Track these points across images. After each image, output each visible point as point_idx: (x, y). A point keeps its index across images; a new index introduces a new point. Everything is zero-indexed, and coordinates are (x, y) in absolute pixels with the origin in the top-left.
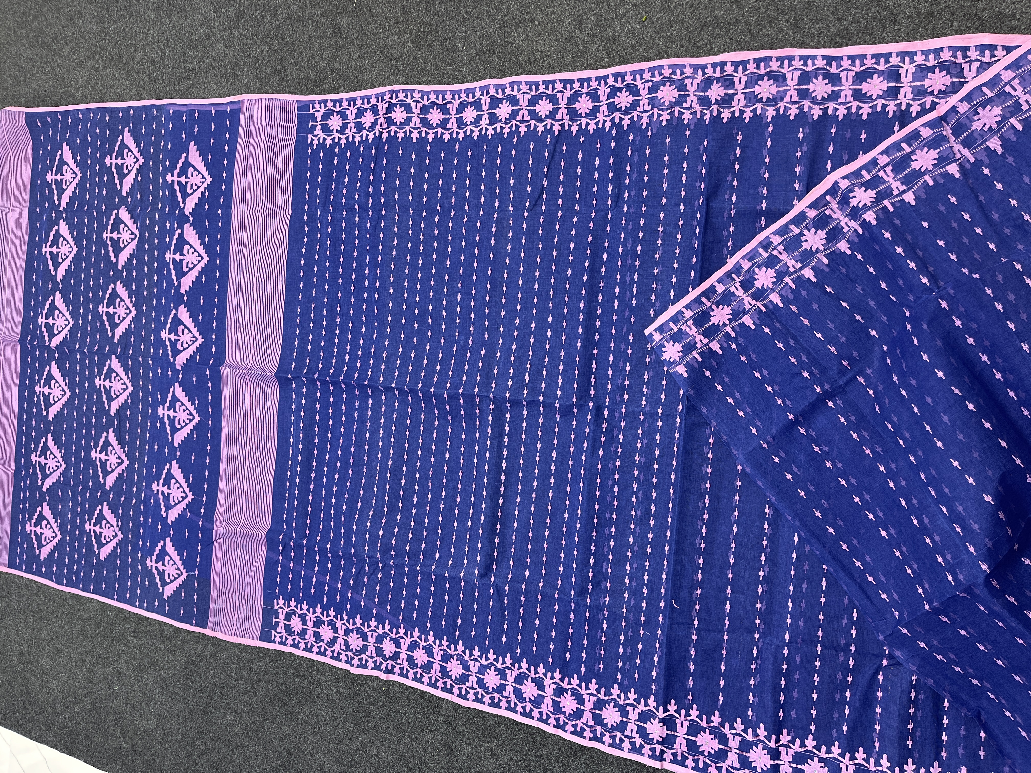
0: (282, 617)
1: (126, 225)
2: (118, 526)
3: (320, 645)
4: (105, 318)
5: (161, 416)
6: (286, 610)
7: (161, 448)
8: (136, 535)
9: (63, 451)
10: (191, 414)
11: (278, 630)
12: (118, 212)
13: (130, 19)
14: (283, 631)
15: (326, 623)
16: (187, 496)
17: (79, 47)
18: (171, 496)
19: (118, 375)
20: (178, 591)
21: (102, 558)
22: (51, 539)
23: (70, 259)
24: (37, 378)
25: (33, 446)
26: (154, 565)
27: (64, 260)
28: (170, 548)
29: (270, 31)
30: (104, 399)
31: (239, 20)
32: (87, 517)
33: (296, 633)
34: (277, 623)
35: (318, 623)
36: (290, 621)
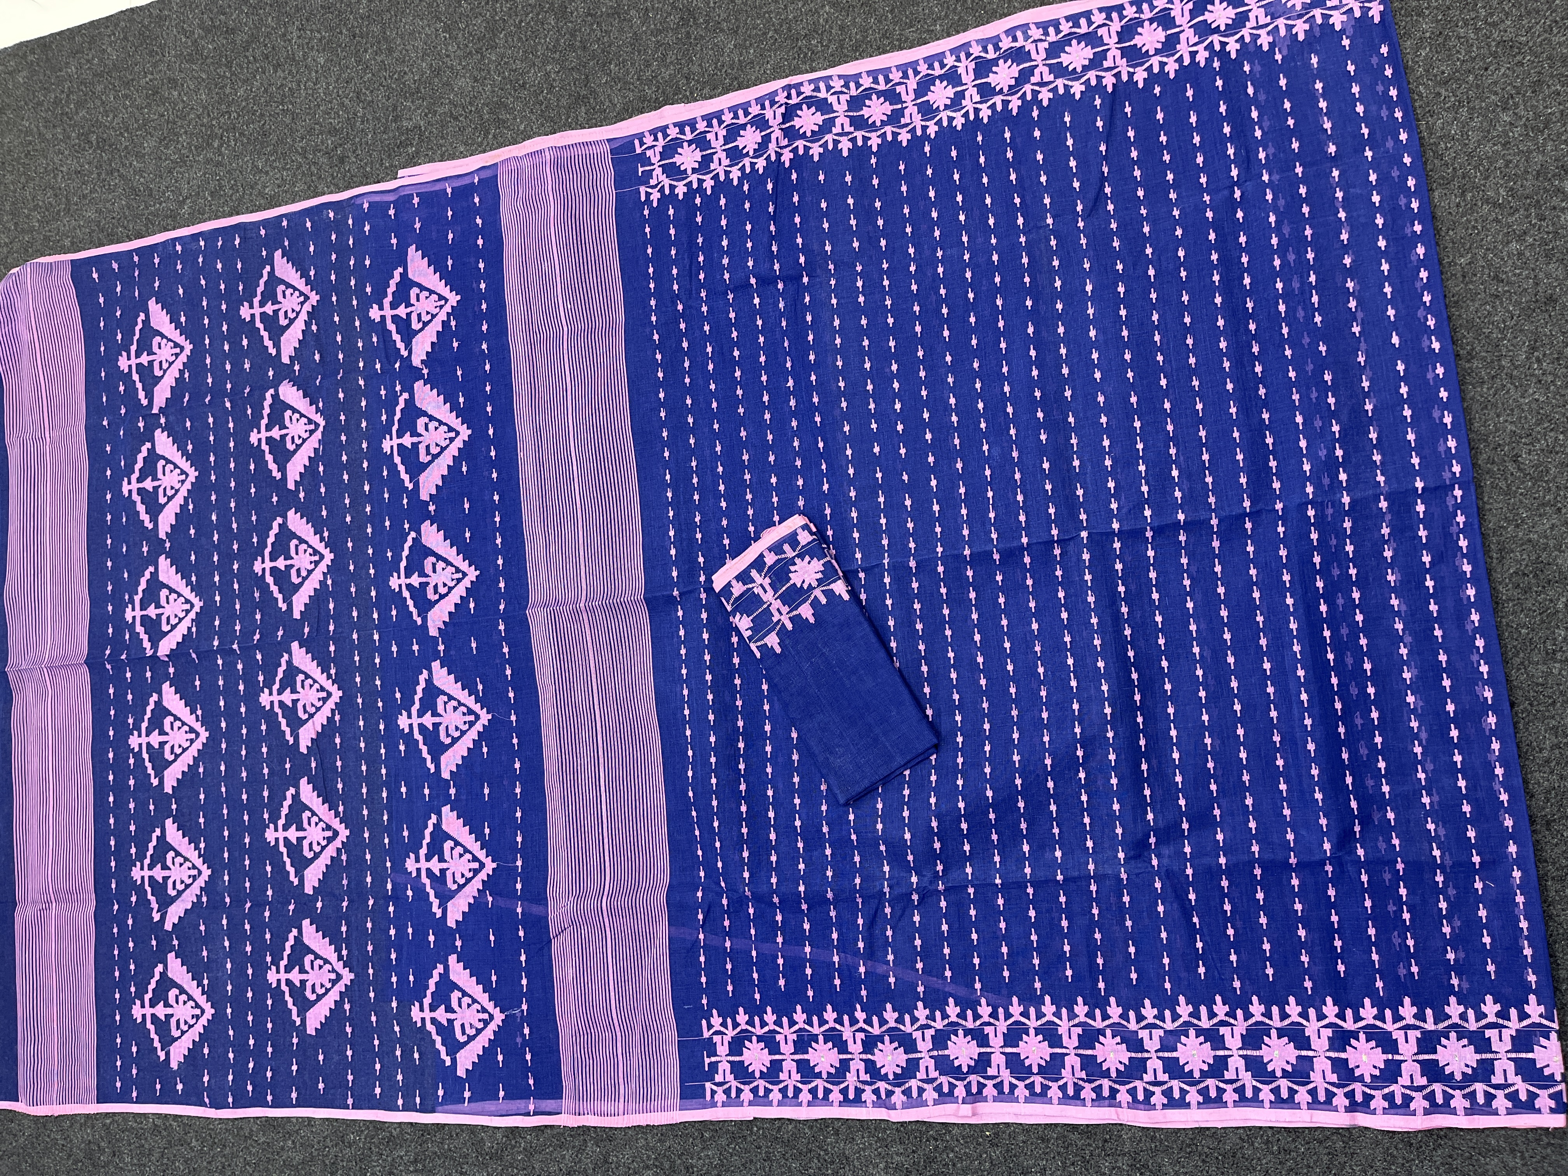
0: (722, 1050)
1: (295, 411)
2: (340, 958)
3: (813, 1085)
4: (269, 580)
5: (407, 731)
6: (731, 1033)
7: (415, 791)
8: (385, 967)
9: (202, 845)
10: (470, 712)
11: (718, 1078)
12: (277, 391)
13: (276, 71)
14: (730, 1077)
15: (821, 1038)
16: (482, 865)
17: (177, 135)
18: (449, 874)
19: (307, 676)
20: (488, 1053)
21: (311, 1031)
22: (191, 1022)
23: (183, 492)
24: (130, 721)
25: (133, 850)
26: (427, 1014)
27: (170, 499)
28: (459, 974)
29: (558, 40)
30: (284, 727)
31: (495, 35)
32: (269, 959)
33: (757, 1075)
34: (714, 1066)
35: (803, 1043)
36: (741, 1054)
